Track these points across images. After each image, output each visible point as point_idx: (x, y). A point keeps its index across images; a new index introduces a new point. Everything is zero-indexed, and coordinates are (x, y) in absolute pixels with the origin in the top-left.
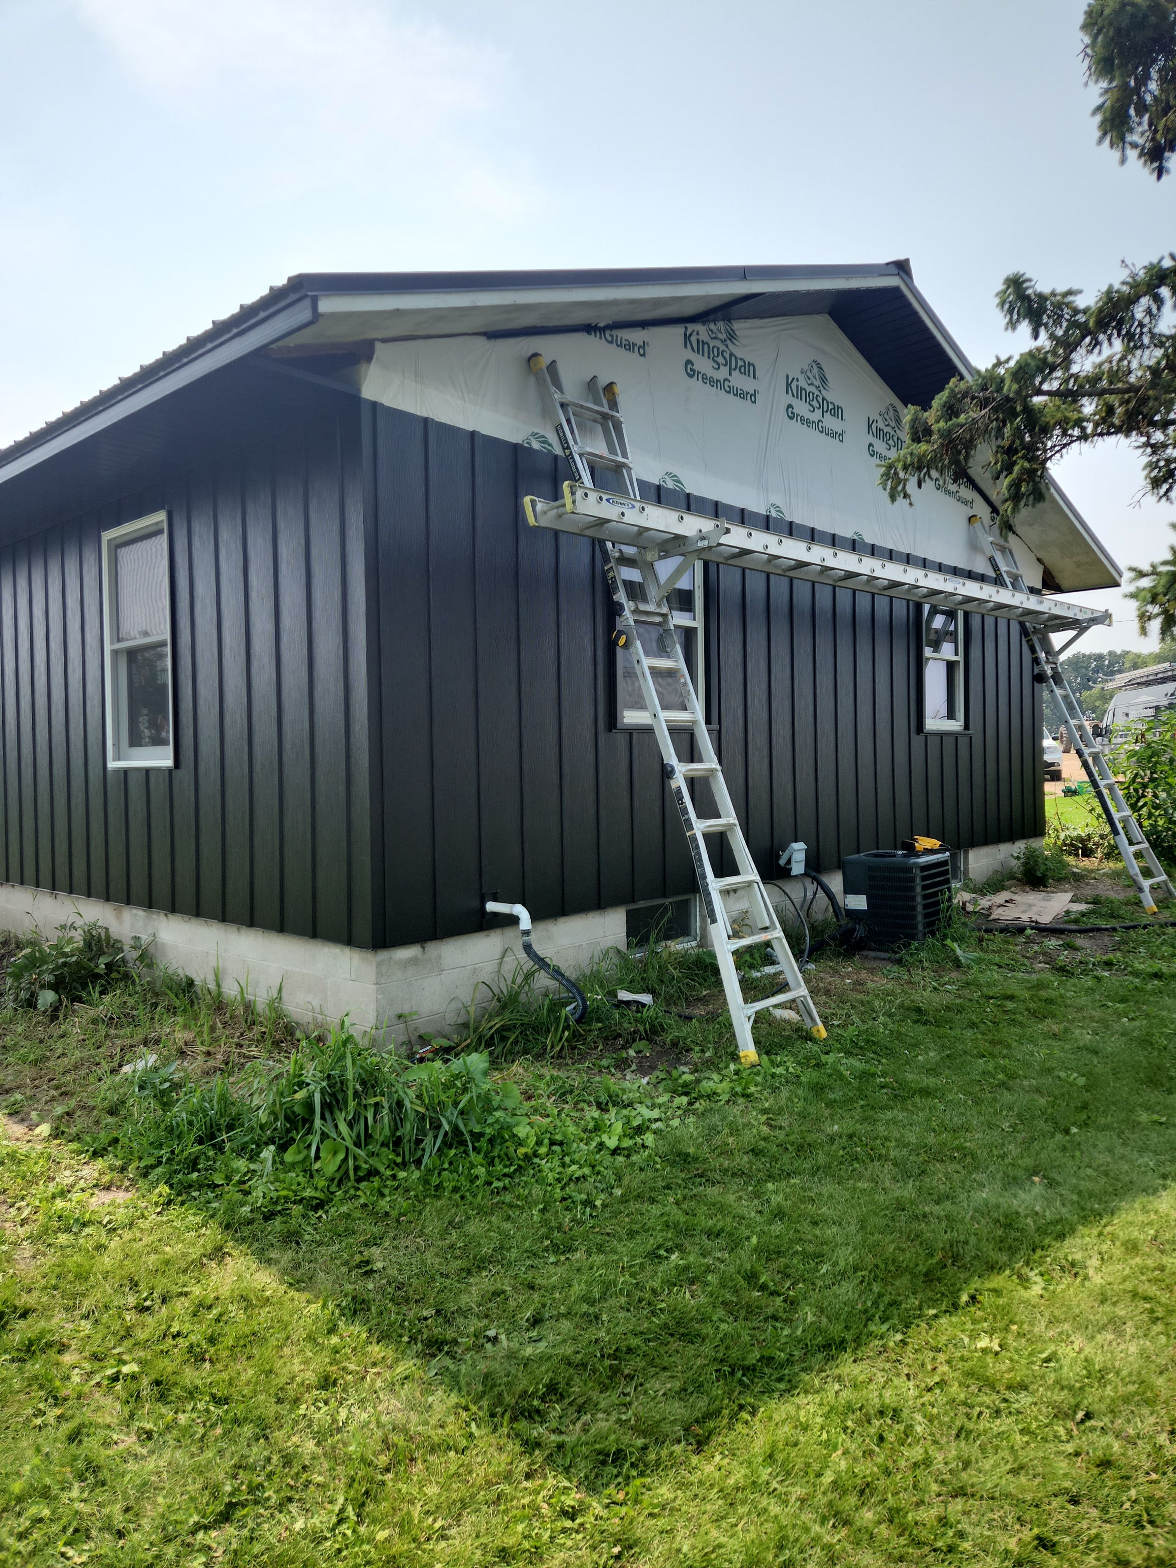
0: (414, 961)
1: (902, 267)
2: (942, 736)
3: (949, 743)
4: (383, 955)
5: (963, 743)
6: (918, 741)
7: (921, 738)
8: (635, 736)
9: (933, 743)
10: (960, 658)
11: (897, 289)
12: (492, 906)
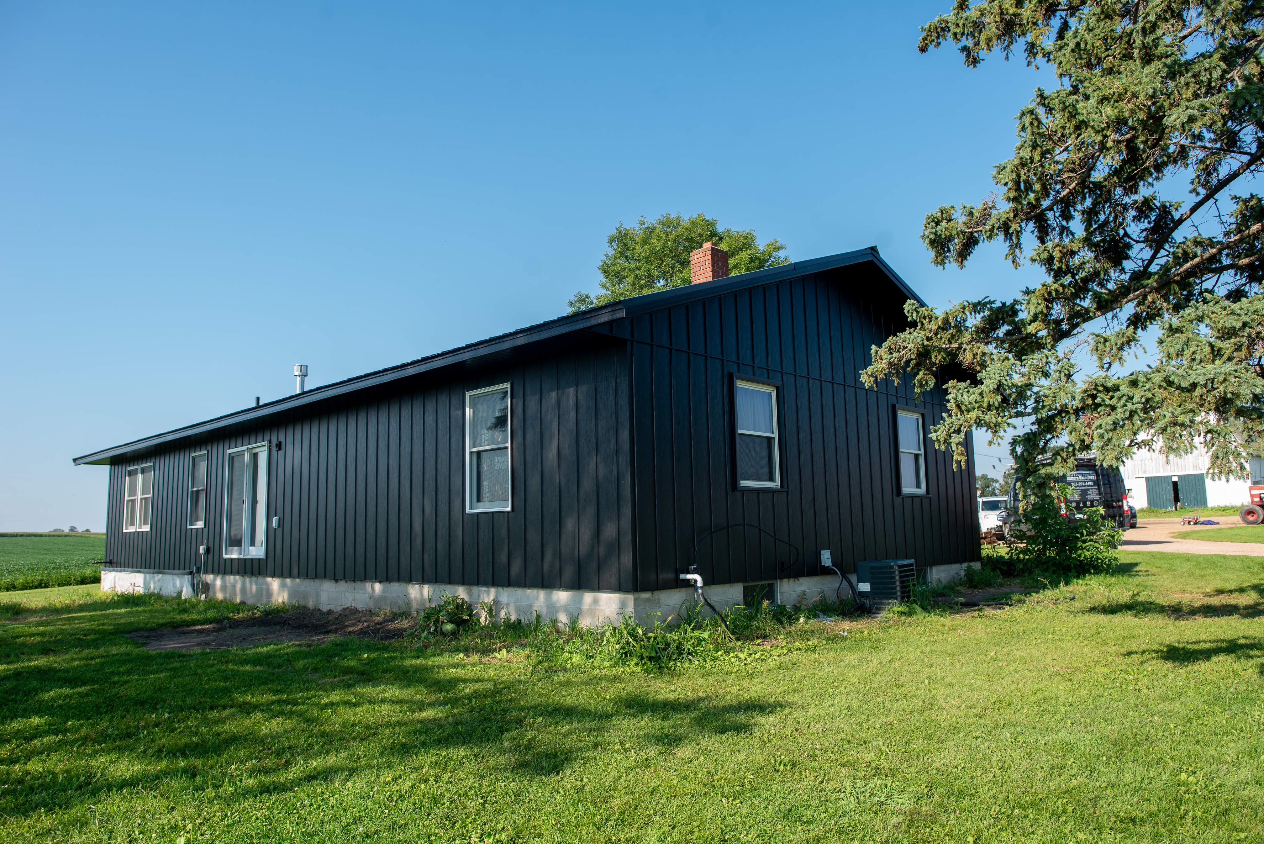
0: (648, 600)
1: (873, 249)
2: (913, 497)
3: (917, 502)
4: (637, 595)
5: (926, 502)
6: (898, 500)
7: (900, 499)
8: (761, 494)
9: (908, 501)
10: (922, 452)
11: (871, 262)
12: (682, 576)
